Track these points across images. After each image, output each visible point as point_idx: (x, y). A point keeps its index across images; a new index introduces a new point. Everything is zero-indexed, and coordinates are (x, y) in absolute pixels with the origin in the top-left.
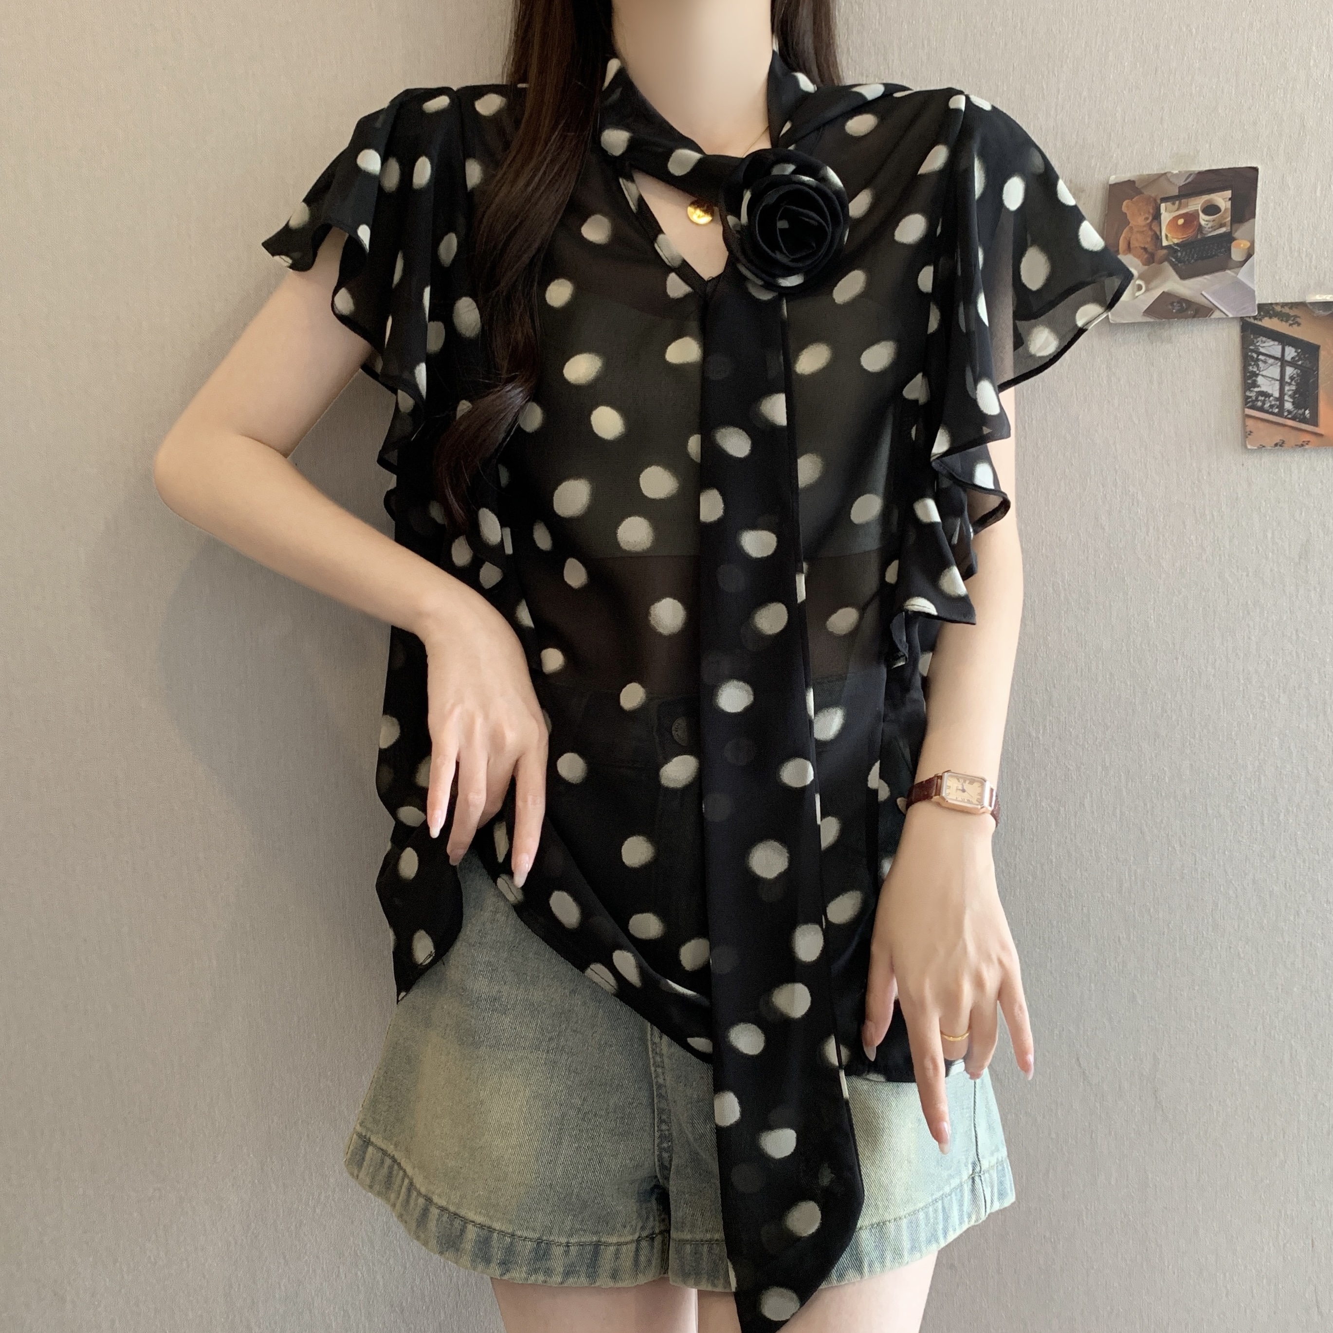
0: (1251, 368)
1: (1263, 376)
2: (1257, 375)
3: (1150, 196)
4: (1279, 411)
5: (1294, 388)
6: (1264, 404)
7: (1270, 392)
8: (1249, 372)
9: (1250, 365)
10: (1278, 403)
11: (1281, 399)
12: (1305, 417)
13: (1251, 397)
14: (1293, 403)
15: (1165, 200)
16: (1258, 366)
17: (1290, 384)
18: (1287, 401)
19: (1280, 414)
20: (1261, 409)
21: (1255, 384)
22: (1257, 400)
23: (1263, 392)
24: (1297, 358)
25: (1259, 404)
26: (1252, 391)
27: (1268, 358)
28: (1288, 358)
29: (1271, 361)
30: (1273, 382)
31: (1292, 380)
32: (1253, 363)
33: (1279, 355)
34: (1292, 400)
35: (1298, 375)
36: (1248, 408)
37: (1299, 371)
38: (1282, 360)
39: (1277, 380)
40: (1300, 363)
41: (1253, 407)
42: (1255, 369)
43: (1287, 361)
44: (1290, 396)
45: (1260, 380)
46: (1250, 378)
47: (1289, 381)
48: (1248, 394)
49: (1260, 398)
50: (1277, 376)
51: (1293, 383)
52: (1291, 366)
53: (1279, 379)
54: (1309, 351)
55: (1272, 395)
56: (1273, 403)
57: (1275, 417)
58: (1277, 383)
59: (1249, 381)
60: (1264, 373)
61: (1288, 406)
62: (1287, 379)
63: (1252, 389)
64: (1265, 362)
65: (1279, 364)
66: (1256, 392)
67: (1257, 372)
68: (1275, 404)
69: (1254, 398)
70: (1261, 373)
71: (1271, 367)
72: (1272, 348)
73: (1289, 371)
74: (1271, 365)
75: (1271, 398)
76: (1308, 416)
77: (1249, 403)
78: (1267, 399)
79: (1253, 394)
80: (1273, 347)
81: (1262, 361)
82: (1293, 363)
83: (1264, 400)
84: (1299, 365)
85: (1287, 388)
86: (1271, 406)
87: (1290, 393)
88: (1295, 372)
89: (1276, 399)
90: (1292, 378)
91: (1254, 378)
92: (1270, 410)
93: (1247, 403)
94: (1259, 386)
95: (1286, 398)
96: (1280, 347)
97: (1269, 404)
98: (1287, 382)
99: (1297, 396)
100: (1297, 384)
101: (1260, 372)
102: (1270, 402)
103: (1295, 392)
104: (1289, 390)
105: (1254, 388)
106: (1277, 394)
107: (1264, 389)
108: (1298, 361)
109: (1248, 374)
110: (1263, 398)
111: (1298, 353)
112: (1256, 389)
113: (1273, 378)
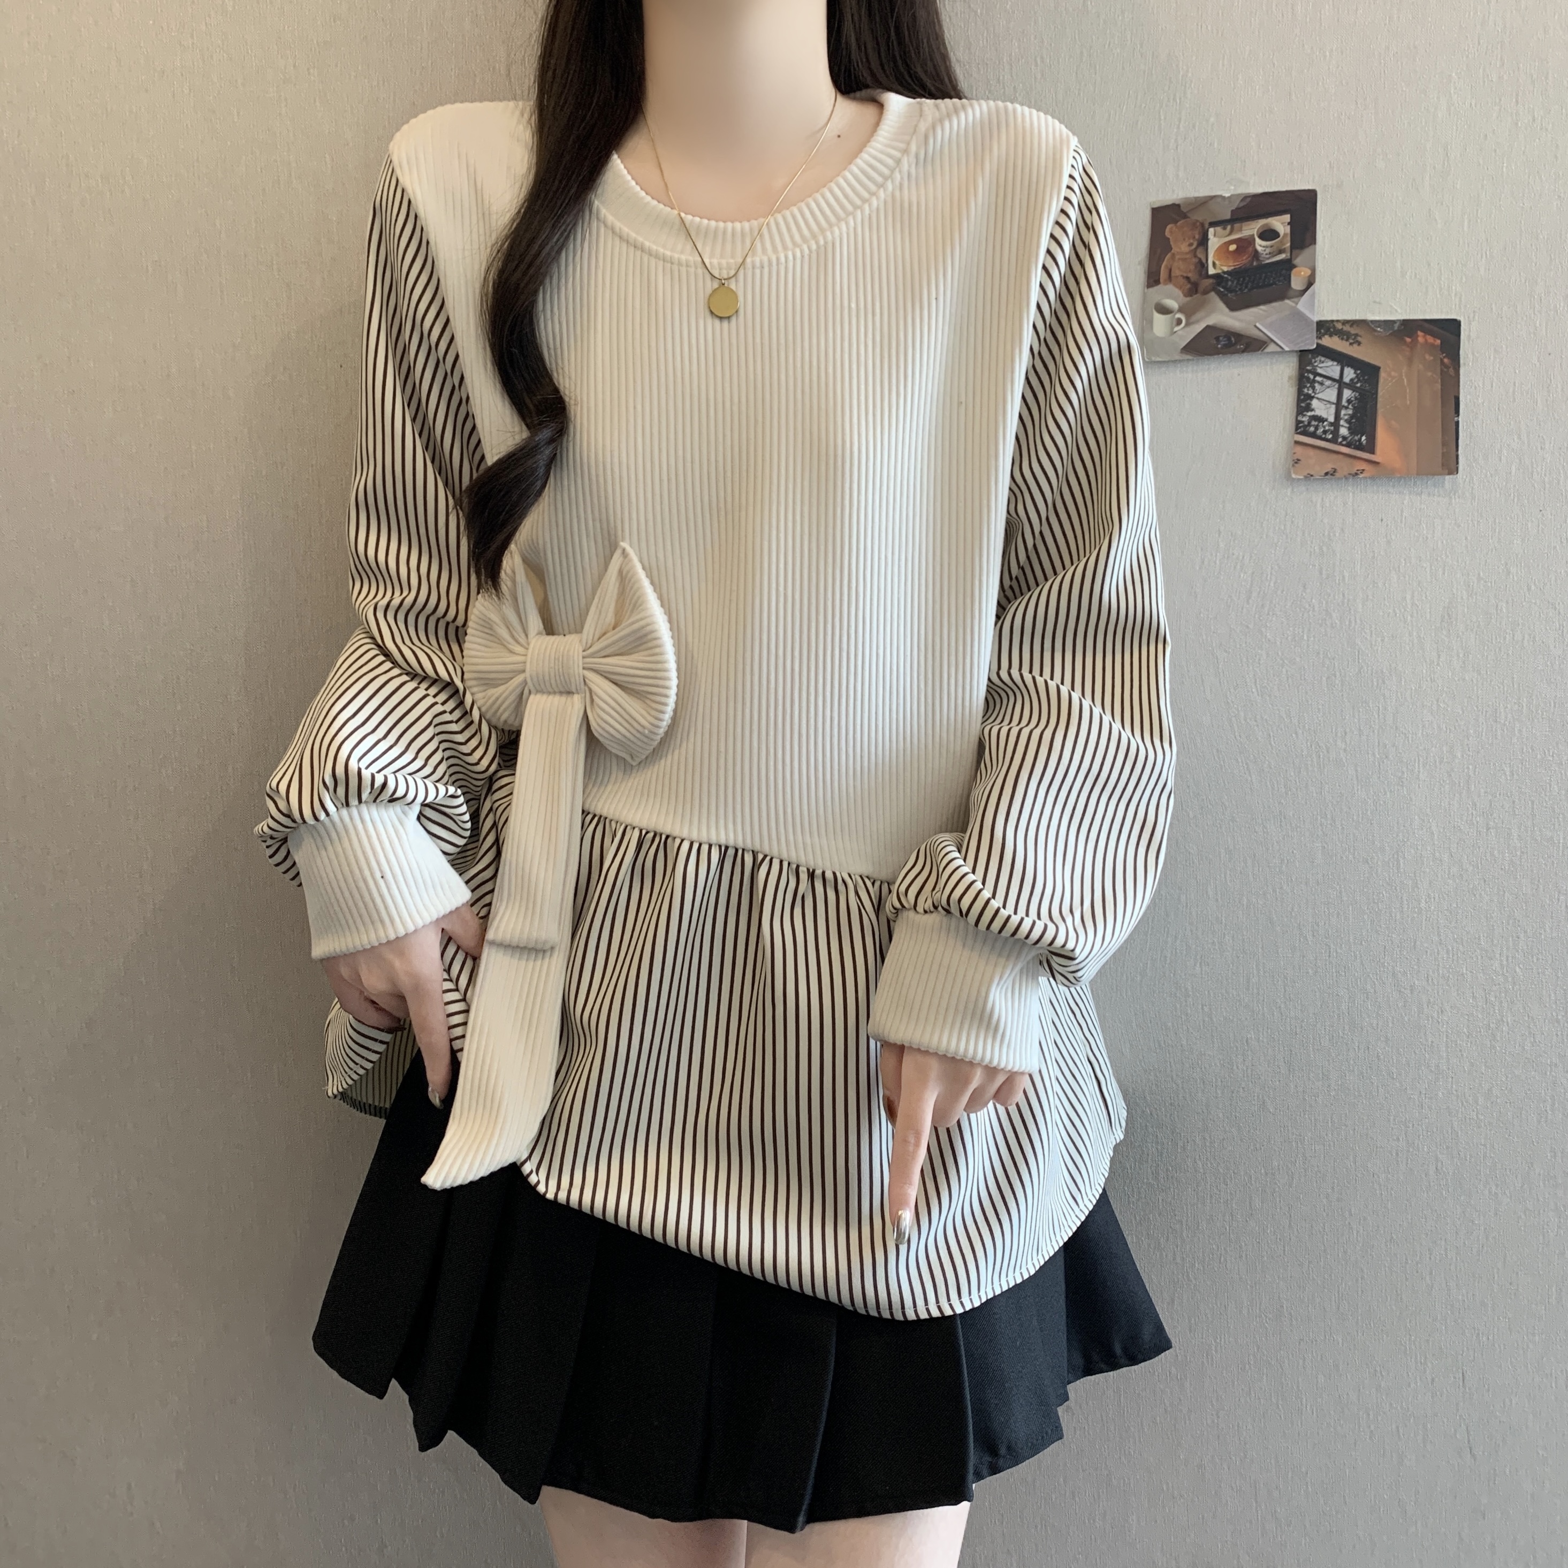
0: (1306, 390)
1: (1318, 398)
2: (1312, 398)
3: (1197, 221)
4: (1332, 438)
5: (1350, 412)
6: (1317, 428)
7: (1325, 416)
8: (1305, 395)
9: (1305, 387)
10: (1332, 428)
11: (1336, 424)
12: (1361, 443)
13: (1302, 422)
14: (1349, 429)
15: (1213, 224)
16: (1314, 388)
17: (1347, 408)
18: (1342, 426)
19: (1334, 441)
20: (1313, 435)
21: (1309, 408)
22: (1309, 424)
23: (1317, 416)
24: (1356, 380)
25: (1312, 429)
26: (1305, 415)
27: (1325, 380)
28: (1347, 379)
29: (1328, 383)
30: (1328, 406)
31: (1349, 404)
32: (1308, 385)
33: (1337, 376)
34: (1347, 425)
35: (1356, 398)
36: (1297, 433)
37: (1357, 394)
38: (1340, 384)
39: (1333, 404)
40: (1359, 385)
41: (1302, 433)
42: (1310, 392)
43: (1345, 383)
44: (1346, 421)
45: (1315, 403)
46: (1303, 401)
47: (1346, 404)
48: (1300, 418)
49: (1314, 423)
50: (1334, 399)
51: (1350, 407)
52: (1349, 389)
53: (1335, 402)
54: (1369, 373)
55: (1326, 420)
56: (1327, 428)
57: (1328, 443)
58: (1333, 409)
59: (1303, 405)
60: (1319, 396)
61: (1344, 431)
62: (1344, 403)
63: (1305, 413)
64: (1321, 384)
65: (1337, 386)
66: (1310, 416)
67: (1313, 395)
68: (1329, 430)
69: (1306, 423)
70: (1316, 396)
71: (1328, 390)
72: (1331, 368)
73: (1347, 393)
74: (1329, 387)
75: (1325, 423)
76: (1364, 442)
77: (1301, 428)
78: (1321, 424)
79: (1305, 419)
80: (1333, 367)
81: (1318, 382)
82: (1351, 386)
83: (1318, 425)
84: (1357, 387)
85: (1343, 412)
86: (1325, 432)
87: (1346, 417)
88: (1353, 395)
89: (1331, 424)
90: (1349, 401)
91: (1308, 401)
92: (1324, 436)
93: (1297, 428)
94: (1313, 410)
95: (1342, 422)
96: (1338, 368)
97: (1322, 430)
98: (1344, 406)
99: (1354, 421)
100: (1355, 408)
101: (1315, 394)
102: (1324, 427)
103: (1352, 417)
104: (1345, 415)
105: (1308, 412)
106: (1332, 419)
107: (1318, 413)
108: (1357, 383)
109: (1302, 397)
110: (1316, 423)
111: (1357, 377)
112: (1310, 414)
113: (1329, 402)
